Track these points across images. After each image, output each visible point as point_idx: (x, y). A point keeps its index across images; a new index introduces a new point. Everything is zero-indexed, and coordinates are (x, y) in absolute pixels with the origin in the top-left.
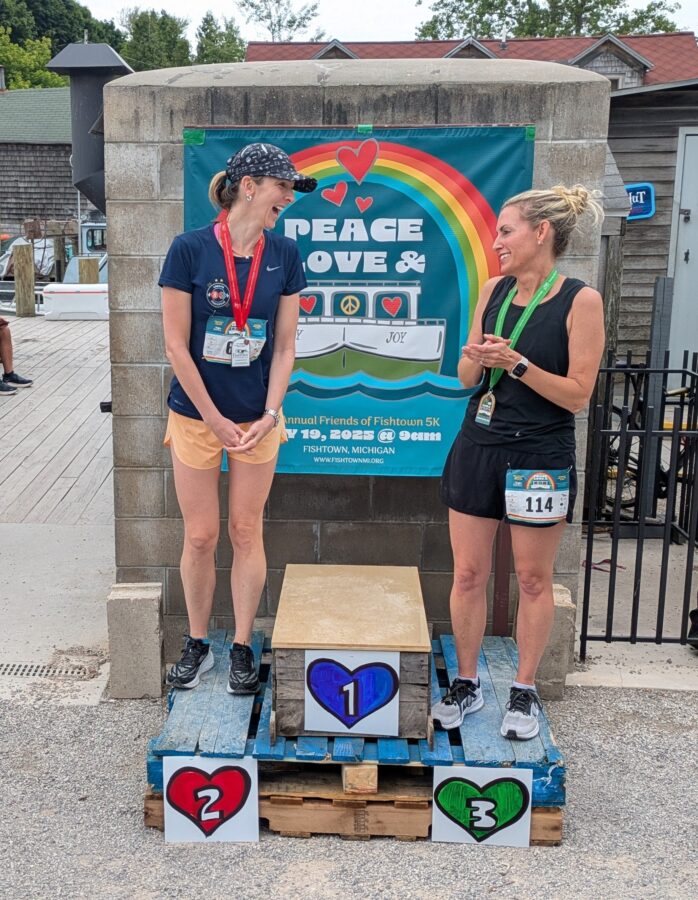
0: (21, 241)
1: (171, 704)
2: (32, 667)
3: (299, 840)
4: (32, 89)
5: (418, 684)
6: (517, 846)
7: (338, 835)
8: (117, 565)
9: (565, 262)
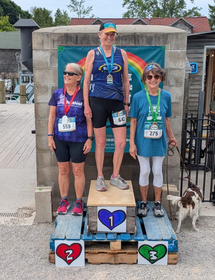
1: (56, 224)
2: (11, 214)
3: (97, 265)
4: (3, 32)
5: (132, 216)
6: (164, 265)
7: (109, 263)
8: (37, 182)
9: (174, 87)
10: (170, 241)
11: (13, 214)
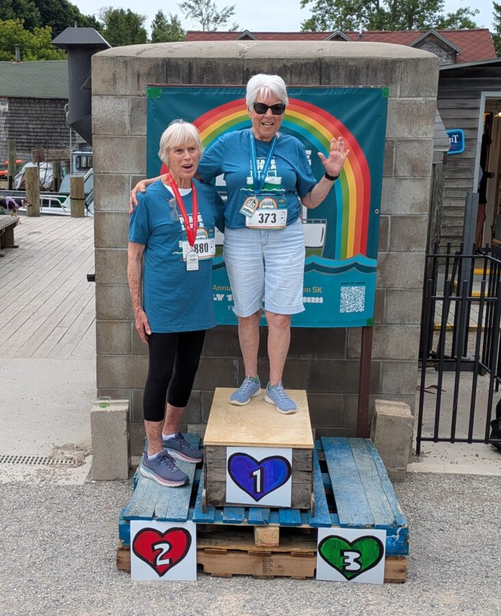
1: (136, 484)
2: (38, 458)
3: (224, 579)
4: (38, 61)
5: (305, 471)
6: (375, 583)
7: (251, 575)
8: (98, 388)
9: (408, 181)
10: (390, 530)
11: (42, 458)
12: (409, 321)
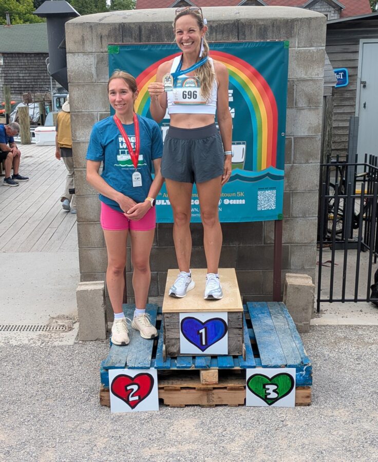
0: (22, 105)
2: (38, 326)
3: (179, 409)
4: (24, 24)
5: (237, 328)
6: (289, 406)
7: (199, 405)
8: (81, 273)
9: (306, 110)
10: (299, 369)
11: (41, 326)
12: (309, 214)
